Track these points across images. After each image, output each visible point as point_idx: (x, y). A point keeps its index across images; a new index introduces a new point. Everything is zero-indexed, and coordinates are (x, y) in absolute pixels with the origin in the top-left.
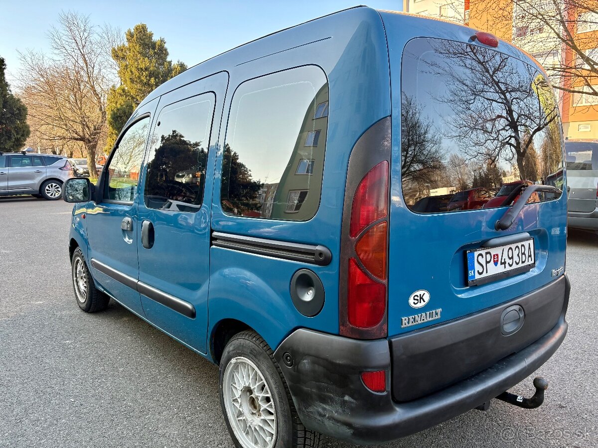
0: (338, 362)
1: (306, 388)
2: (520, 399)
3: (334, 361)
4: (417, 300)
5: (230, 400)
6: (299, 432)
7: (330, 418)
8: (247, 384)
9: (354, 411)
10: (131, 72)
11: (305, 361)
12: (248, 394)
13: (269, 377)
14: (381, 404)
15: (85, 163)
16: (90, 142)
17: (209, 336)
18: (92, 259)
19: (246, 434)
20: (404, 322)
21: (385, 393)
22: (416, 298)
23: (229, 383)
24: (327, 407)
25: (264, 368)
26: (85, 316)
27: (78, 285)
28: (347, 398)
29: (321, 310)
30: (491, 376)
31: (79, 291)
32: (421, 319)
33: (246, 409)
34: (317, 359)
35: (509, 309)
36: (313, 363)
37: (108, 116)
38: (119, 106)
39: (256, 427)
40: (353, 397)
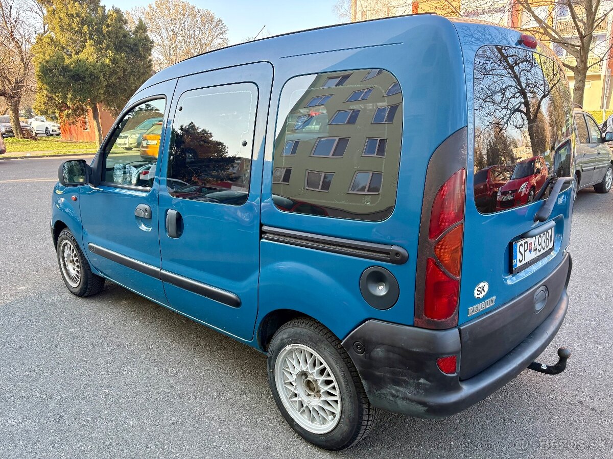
0: (415, 350)
1: (379, 373)
2: (544, 367)
3: (411, 349)
4: (480, 291)
5: (282, 383)
6: (364, 411)
7: (404, 398)
8: (304, 369)
9: (428, 391)
10: (60, 18)
11: (378, 350)
12: (304, 377)
13: (333, 363)
14: (452, 384)
15: (7, 120)
16: (12, 97)
17: (258, 325)
18: (90, 244)
19: (301, 413)
20: (470, 311)
21: (455, 375)
22: (479, 289)
23: (280, 368)
24: (401, 389)
25: (327, 354)
26: (80, 300)
27: (66, 269)
28: (422, 381)
29: (395, 304)
30: (525, 349)
31: (69, 275)
32: (482, 307)
33: (301, 391)
34: (392, 347)
35: (539, 290)
36: (388, 351)
37: (35, 69)
38: (48, 58)
39: (315, 407)
40: (427, 380)
